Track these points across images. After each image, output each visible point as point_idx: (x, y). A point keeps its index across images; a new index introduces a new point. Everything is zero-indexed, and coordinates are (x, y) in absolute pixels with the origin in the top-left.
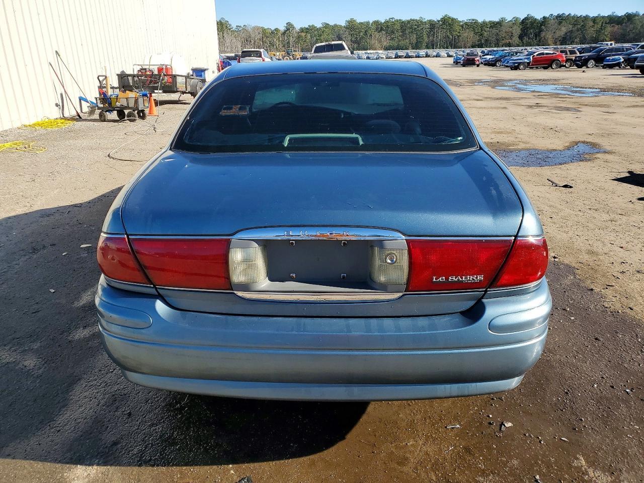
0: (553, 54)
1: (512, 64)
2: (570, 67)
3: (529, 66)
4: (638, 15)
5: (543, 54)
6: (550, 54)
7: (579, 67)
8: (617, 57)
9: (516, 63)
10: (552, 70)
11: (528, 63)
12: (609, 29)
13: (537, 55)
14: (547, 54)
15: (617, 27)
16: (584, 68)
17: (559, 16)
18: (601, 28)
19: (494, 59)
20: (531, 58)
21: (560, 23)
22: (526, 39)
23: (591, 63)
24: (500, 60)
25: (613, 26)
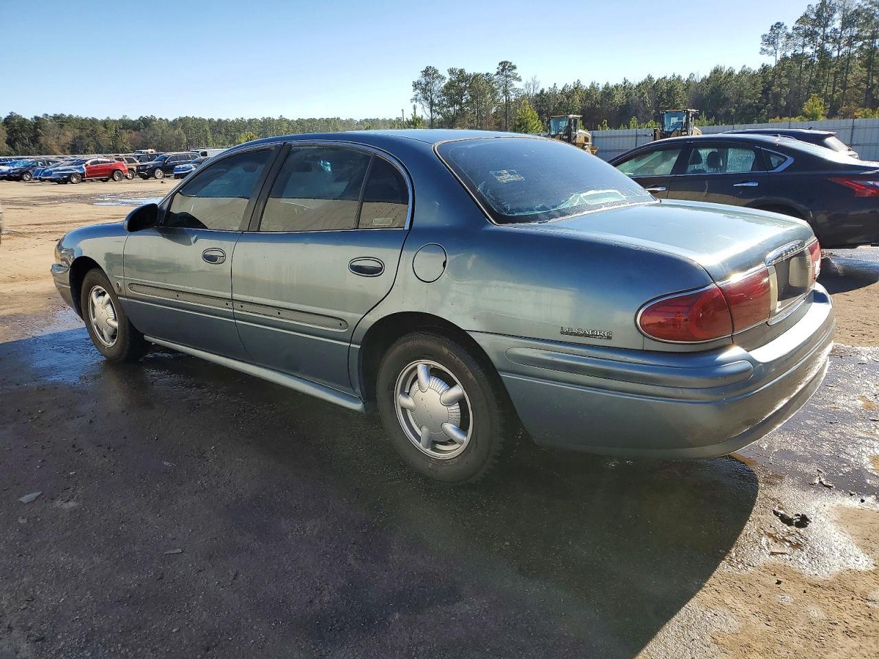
0: (110, 162)
1: (59, 177)
2: (133, 178)
3: (82, 178)
4: (155, 120)
5: (97, 162)
6: (108, 162)
7: (145, 178)
8: (187, 165)
9: (65, 174)
10: (127, 181)
11: (82, 175)
12: (126, 136)
13: (92, 163)
14: (102, 162)
15: (134, 133)
16: (151, 179)
17: (56, 118)
18: (117, 135)
19: (18, 171)
20: (84, 168)
21: (61, 126)
22: (18, 146)
23: (159, 173)
24: (27, 172)
25: (129, 132)
